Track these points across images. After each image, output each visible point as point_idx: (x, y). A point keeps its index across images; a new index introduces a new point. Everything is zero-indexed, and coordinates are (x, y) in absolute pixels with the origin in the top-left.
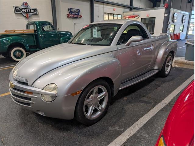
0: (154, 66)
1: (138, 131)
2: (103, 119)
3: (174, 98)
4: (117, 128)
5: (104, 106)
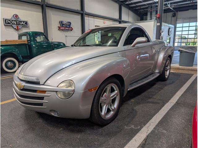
0: (155, 70)
1: (155, 128)
2: (116, 120)
4: (133, 126)
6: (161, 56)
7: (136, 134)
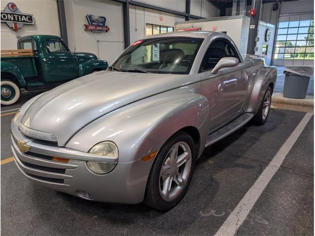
0: (247, 108)
1: (249, 216)
2: (185, 199)
3: (286, 157)
4: (213, 212)
5: (185, 176)
6: (258, 85)
7: (219, 227)
